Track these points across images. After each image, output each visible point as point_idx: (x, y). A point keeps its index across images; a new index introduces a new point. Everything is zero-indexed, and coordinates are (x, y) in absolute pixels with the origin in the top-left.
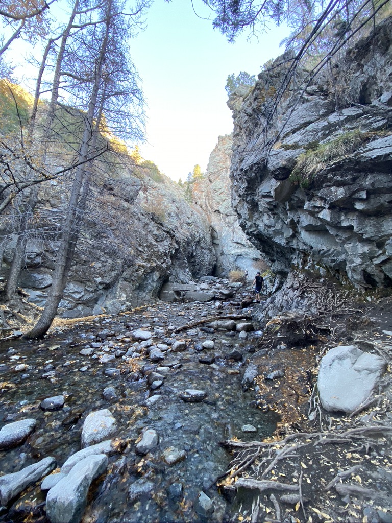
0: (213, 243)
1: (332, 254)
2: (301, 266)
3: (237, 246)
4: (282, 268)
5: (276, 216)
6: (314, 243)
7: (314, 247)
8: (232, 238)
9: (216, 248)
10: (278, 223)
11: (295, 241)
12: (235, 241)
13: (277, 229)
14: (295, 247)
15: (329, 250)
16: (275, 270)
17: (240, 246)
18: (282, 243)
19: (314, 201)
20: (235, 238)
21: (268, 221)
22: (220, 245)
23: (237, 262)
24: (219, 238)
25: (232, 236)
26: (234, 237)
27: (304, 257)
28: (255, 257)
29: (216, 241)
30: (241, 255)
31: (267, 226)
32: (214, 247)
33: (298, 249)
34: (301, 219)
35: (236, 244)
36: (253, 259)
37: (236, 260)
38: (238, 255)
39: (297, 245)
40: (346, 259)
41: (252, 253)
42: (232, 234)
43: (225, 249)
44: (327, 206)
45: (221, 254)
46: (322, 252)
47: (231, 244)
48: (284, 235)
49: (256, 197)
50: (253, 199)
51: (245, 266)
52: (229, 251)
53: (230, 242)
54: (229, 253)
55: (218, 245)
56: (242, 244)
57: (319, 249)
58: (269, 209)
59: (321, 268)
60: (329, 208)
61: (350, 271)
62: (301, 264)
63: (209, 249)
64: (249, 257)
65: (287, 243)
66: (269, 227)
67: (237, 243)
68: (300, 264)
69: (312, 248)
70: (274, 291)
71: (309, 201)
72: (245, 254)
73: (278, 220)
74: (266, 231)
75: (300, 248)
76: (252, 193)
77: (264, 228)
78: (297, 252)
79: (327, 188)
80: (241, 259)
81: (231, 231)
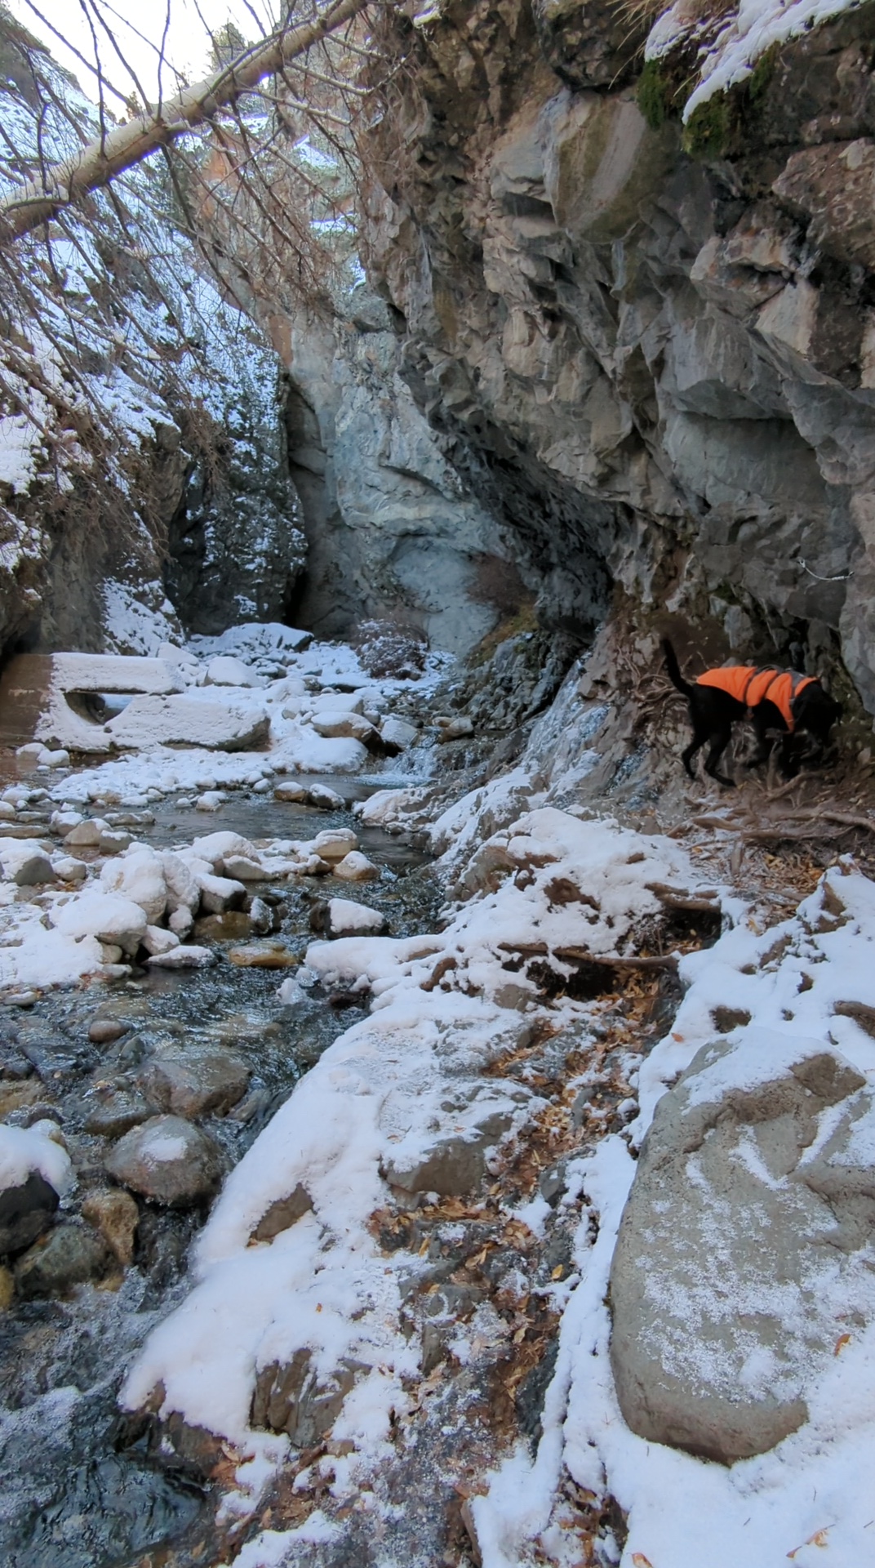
0: (294, 467)
1: (790, 540)
2: (647, 599)
3: (401, 489)
4: (577, 603)
5: (563, 329)
6: (718, 480)
7: (714, 504)
8: (379, 448)
9: (309, 490)
10: (570, 369)
11: (637, 469)
12: (394, 461)
13: (564, 397)
14: (635, 501)
15: (778, 525)
16: (549, 613)
17: (416, 488)
18: (581, 478)
19: (747, 230)
20: (395, 448)
21: (525, 351)
22: (328, 479)
23: (398, 567)
24: (324, 443)
25: (381, 435)
26: (389, 441)
27: (669, 552)
28: (480, 547)
29: (311, 458)
30: (417, 534)
31: (517, 377)
32: (300, 489)
33: (645, 511)
34: (676, 349)
35: (397, 478)
36: (471, 557)
37: (393, 557)
38: (406, 534)
39: (646, 492)
40: (845, 572)
41: (466, 529)
42: (381, 426)
43: (346, 499)
44: (805, 269)
45: (329, 521)
46: (745, 531)
47: (376, 478)
48: (593, 437)
49: (475, 206)
50: (458, 218)
51: (433, 589)
52: (365, 509)
53: (371, 463)
54: (365, 518)
55: (318, 476)
56: (426, 483)
57: (735, 515)
58: (530, 282)
59: (736, 608)
60: (815, 279)
61: (856, 635)
62: (654, 586)
63: (271, 493)
64: (453, 544)
65: (604, 480)
66: (527, 384)
67: (406, 473)
68: (646, 583)
69: (706, 505)
70: (536, 703)
71: (723, 231)
72: (433, 529)
73: (572, 349)
74: (513, 403)
75: (658, 509)
76: (459, 182)
77: (502, 386)
78: (642, 527)
79: (826, 149)
80: (415, 554)
81: (377, 410)
